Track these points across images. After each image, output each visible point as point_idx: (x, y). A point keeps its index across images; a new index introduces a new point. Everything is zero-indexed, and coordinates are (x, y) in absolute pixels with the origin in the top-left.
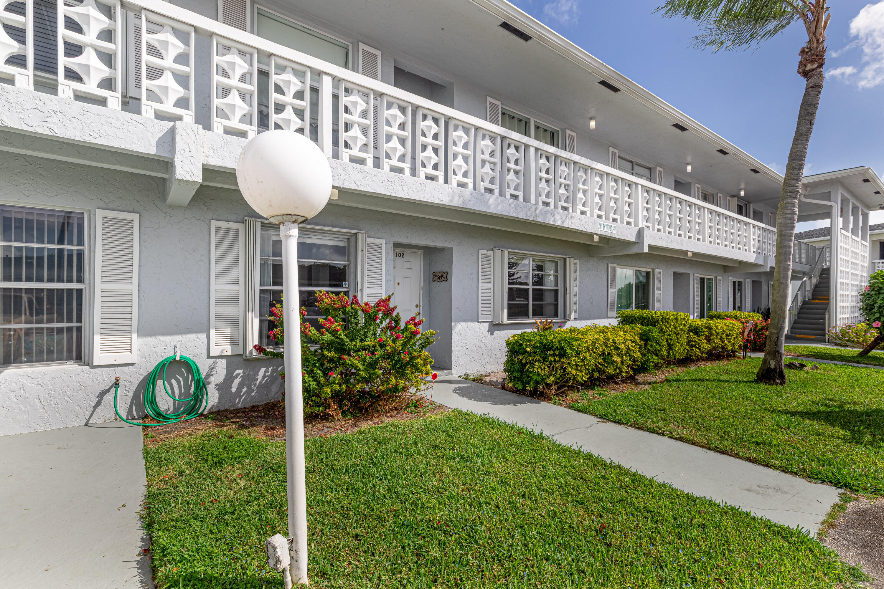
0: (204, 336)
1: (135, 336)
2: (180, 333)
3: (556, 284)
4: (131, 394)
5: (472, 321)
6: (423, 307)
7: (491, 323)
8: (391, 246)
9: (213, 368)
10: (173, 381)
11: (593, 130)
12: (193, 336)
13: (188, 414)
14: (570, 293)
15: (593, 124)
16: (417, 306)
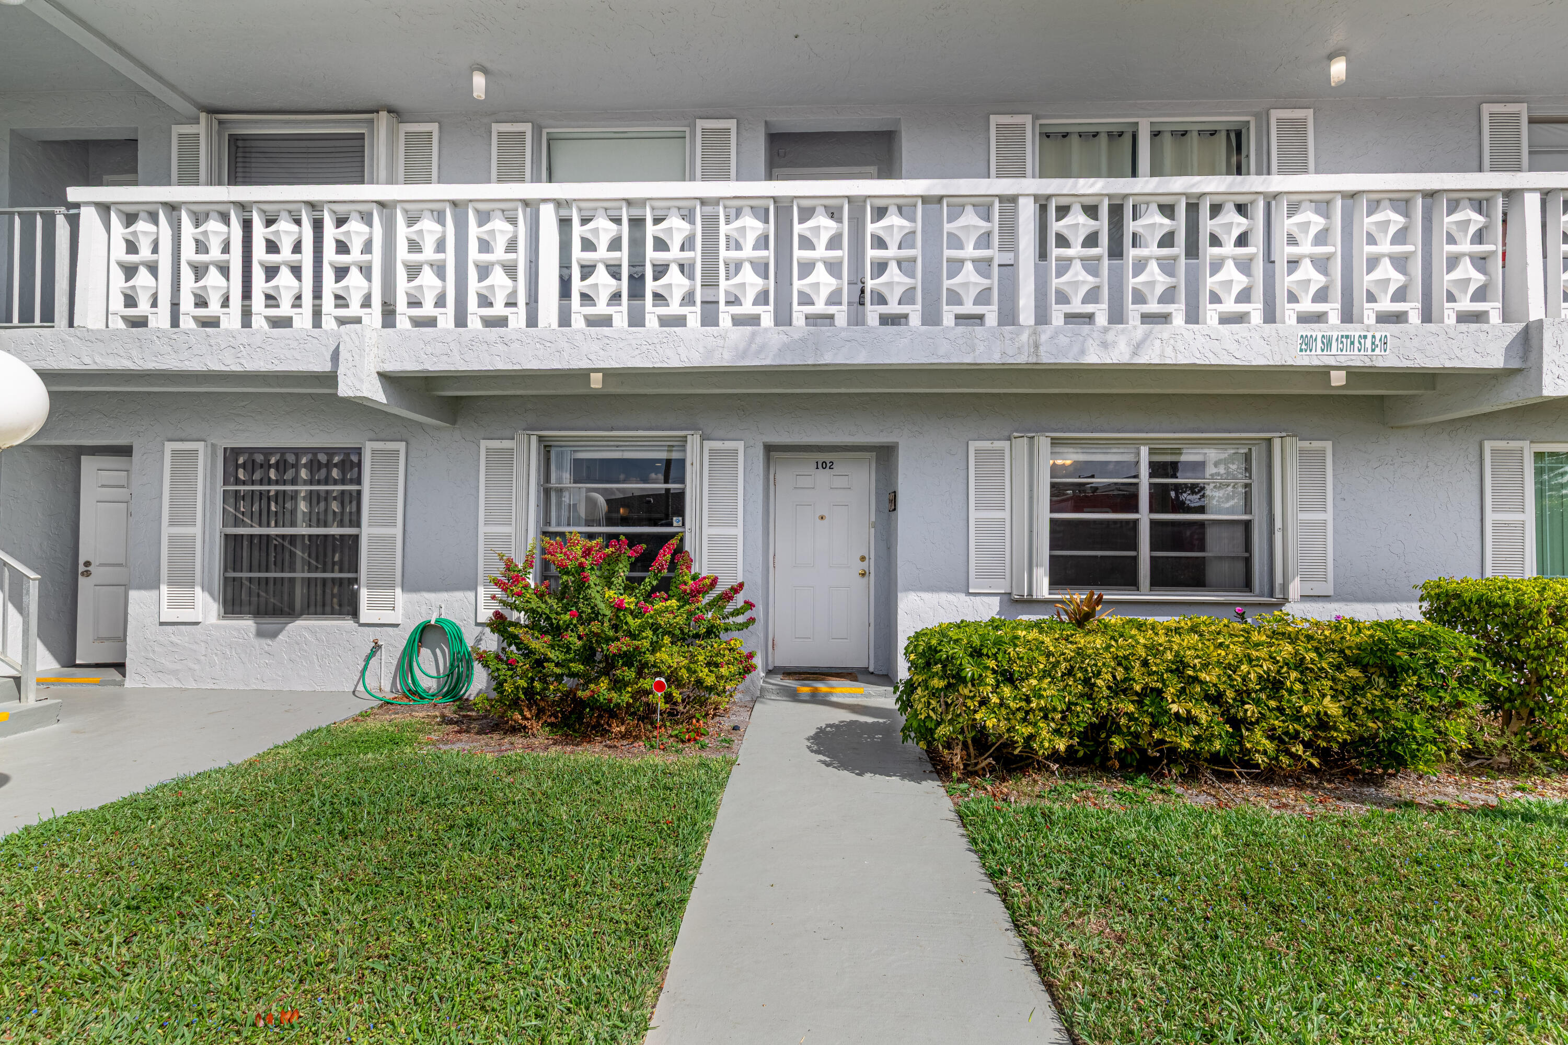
0: (471, 595)
1: (398, 591)
2: (447, 590)
3: (1248, 509)
4: (395, 662)
5: (951, 590)
6: (875, 560)
7: (1006, 598)
8: (760, 452)
9: (481, 640)
10: (438, 651)
11: (1341, 86)
12: (459, 595)
13: (444, 697)
14: (1284, 529)
15: (1338, 69)
16: (863, 559)
